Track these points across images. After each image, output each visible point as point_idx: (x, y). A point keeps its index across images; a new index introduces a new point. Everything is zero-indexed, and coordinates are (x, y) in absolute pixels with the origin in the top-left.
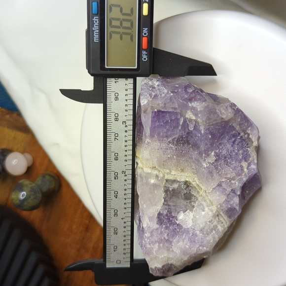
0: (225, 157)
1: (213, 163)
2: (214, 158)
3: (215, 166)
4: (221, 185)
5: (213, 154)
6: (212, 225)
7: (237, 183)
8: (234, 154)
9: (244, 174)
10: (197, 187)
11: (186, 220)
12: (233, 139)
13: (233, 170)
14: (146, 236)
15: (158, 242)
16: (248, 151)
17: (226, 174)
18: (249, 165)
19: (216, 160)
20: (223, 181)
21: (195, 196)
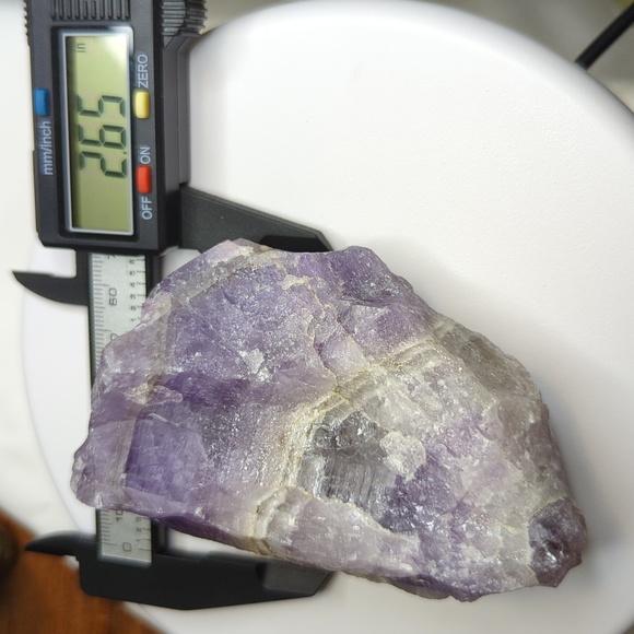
0: (261, 326)
1: (265, 357)
2: (256, 352)
3: (275, 354)
4: (321, 345)
5: (243, 354)
6: (423, 383)
7: (326, 306)
8: (257, 304)
9: (309, 287)
10: (329, 409)
11: (405, 451)
12: (225, 301)
13: (293, 311)
14: (437, 575)
15: (457, 542)
16: (259, 269)
17: (300, 327)
18: (292, 271)
19: (262, 349)
20: (315, 339)
21: (350, 418)
